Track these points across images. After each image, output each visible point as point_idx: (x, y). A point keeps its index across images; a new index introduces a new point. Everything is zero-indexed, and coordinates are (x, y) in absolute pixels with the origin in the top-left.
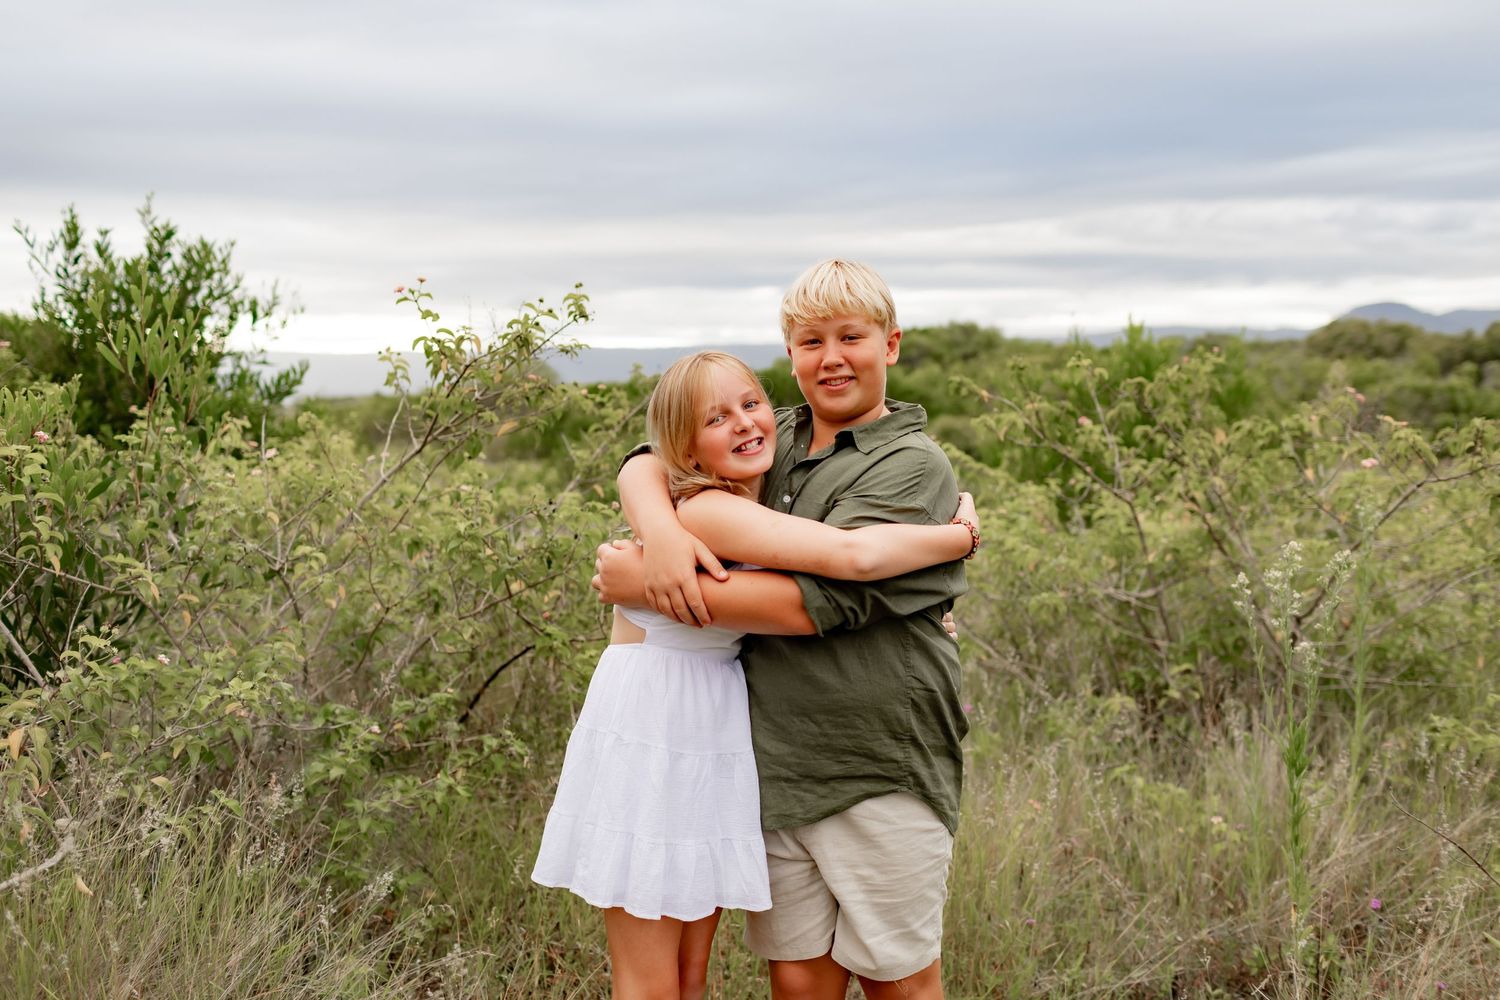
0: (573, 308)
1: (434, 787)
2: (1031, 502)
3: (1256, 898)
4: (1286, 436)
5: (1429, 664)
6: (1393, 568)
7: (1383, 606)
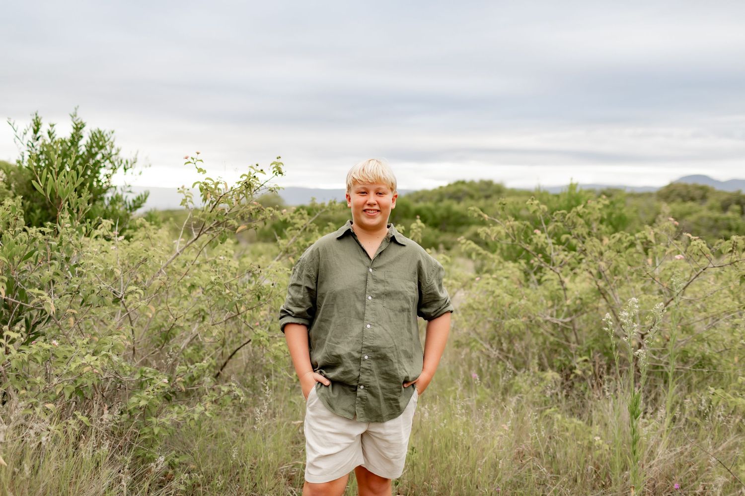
0: (275, 169)
1: (194, 411)
2: (510, 272)
3: (615, 480)
4: (638, 242)
5: (710, 360)
6: (693, 310)
7: (686, 329)
